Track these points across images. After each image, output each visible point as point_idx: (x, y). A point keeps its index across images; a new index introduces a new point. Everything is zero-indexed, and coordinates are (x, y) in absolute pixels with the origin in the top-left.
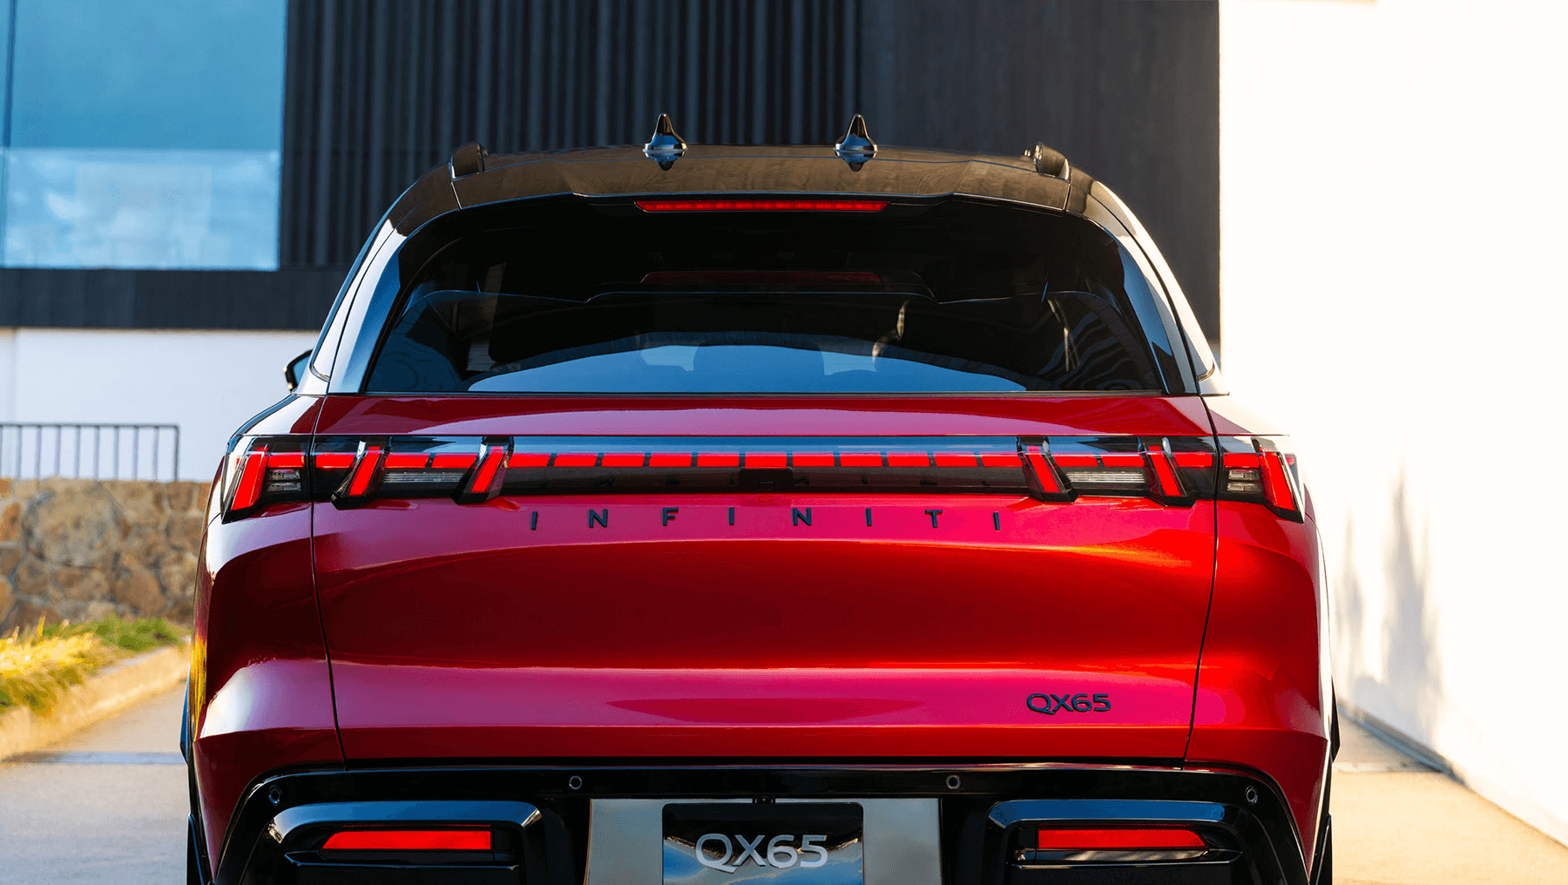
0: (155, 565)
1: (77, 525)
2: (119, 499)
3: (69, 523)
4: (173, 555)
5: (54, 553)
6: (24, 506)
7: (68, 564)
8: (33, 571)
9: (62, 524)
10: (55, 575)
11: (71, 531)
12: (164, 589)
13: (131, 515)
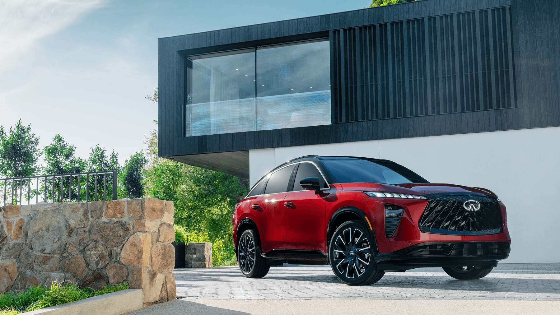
0: (83, 251)
1: (48, 230)
2: (67, 214)
3: (44, 228)
4: (92, 244)
5: (37, 246)
6: (26, 220)
7: (43, 251)
8: (28, 256)
9: (41, 229)
10: (37, 257)
11: (45, 233)
12: (88, 265)
13: (73, 223)
